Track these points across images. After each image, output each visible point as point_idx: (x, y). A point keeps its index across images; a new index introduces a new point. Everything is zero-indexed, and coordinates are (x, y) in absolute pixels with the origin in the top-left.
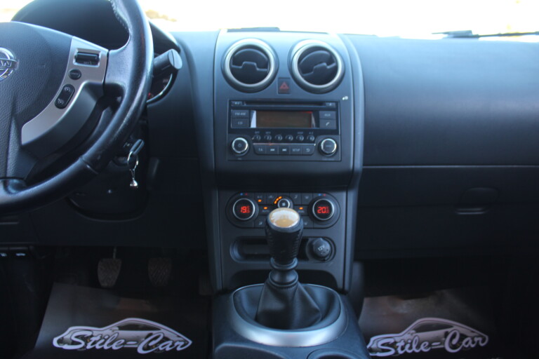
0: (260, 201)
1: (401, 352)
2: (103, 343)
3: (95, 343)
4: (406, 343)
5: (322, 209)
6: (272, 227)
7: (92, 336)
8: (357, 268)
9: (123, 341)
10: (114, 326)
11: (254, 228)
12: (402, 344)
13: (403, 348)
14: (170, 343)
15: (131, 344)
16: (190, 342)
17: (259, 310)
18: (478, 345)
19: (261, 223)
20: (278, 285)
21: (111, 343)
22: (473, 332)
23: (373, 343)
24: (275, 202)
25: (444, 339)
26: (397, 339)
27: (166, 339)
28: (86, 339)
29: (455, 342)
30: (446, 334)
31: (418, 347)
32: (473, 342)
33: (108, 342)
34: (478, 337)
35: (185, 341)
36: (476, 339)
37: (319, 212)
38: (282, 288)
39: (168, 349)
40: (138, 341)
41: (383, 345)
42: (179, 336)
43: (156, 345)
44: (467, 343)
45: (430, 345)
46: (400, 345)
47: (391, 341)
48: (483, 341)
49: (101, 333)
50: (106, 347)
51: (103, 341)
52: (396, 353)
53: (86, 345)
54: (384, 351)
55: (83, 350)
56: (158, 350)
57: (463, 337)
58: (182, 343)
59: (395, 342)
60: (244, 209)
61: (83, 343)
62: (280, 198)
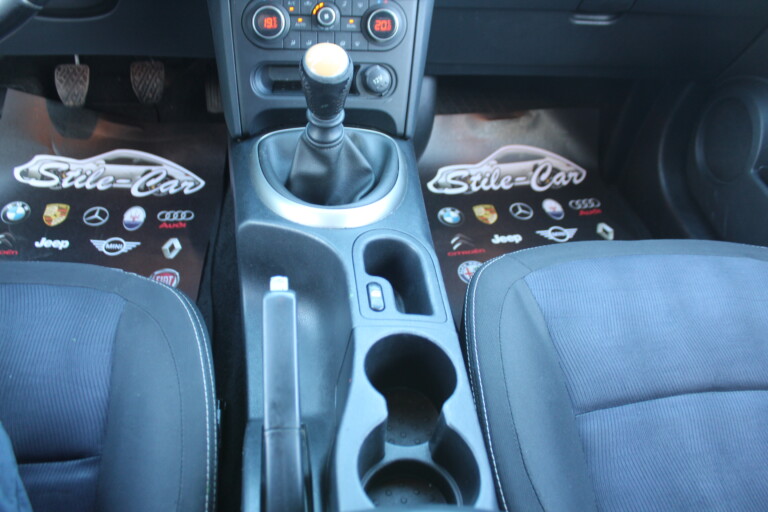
0: (291, 9)
1: (475, 189)
2: (85, 181)
3: (73, 180)
4: (483, 178)
5: (381, 25)
6: (309, 74)
7: (69, 170)
8: (428, 85)
9: (111, 179)
10: (100, 159)
11: (284, 49)
12: (478, 178)
13: (478, 184)
14: (175, 183)
15: (122, 184)
16: (202, 183)
17: (293, 173)
18: (571, 183)
19: (293, 43)
20: (317, 144)
21: (96, 181)
22: (568, 165)
23: (441, 177)
24: (315, 12)
25: (531, 173)
26: (473, 172)
27: (169, 178)
28: (60, 174)
29: (544, 177)
30: (535, 167)
31: (498, 182)
32: (566, 179)
33: (91, 179)
34: (573, 171)
35: (195, 181)
36: (570, 175)
37: (376, 28)
38: (324, 148)
39: (172, 191)
40: (132, 179)
41: (454, 179)
42: (187, 175)
43: (156, 186)
44: (558, 180)
45: (513, 181)
46: (475, 179)
47: (465, 174)
48: (579, 177)
49: (81, 167)
50: (89, 186)
51: (84, 177)
52: (469, 189)
53: (61, 181)
54: (453, 186)
55: (57, 188)
56: (159, 192)
57: (555, 171)
58: (192, 184)
59: (470, 176)
60: (269, 23)
61: (57, 180)
62: (321, 5)
